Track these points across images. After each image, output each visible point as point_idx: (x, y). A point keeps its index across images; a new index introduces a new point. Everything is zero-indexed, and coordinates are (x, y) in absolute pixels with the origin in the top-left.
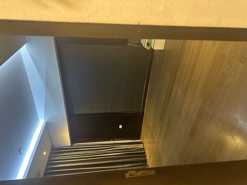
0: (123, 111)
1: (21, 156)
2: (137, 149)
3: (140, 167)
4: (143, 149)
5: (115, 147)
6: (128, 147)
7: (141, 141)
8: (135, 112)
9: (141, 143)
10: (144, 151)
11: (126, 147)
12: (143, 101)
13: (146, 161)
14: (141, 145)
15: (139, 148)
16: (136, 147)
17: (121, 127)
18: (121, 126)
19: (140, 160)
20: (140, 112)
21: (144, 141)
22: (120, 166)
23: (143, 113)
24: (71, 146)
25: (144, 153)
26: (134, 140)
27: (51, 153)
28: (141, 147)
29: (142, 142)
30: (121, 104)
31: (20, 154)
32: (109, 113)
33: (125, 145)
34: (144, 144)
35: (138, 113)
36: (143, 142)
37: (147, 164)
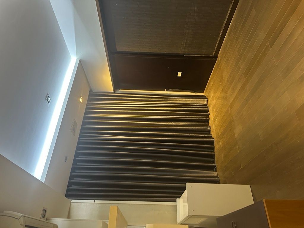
0: (186, 53)
1: (50, 104)
2: (197, 104)
3: (199, 128)
4: (206, 105)
5: (169, 100)
6: (186, 101)
7: (205, 95)
8: (204, 55)
9: (204, 97)
10: (207, 109)
11: (184, 101)
12: (219, 39)
13: (208, 121)
14: (204, 101)
15: (201, 104)
16: (197, 102)
17: (179, 74)
18: (181, 73)
19: (201, 119)
20: (211, 56)
21: (210, 96)
22: (174, 124)
23: (216, 57)
24: (114, 93)
25: (207, 111)
26: (195, 92)
27: (89, 100)
28: (204, 103)
29: (206, 97)
30: (185, 41)
31: (49, 102)
32: (166, 53)
33: (183, 99)
34: (209, 100)
35: (209, 57)
36: (208, 96)
37: (209, 125)
